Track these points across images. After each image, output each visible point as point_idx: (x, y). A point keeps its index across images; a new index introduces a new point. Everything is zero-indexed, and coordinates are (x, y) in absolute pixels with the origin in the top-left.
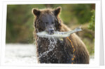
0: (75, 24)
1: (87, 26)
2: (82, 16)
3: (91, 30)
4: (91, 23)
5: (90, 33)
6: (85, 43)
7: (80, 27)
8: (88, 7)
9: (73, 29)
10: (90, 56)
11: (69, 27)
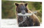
0: (34, 10)
1: (39, 11)
2: (37, 7)
3: (41, 13)
4: (40, 10)
5: (40, 14)
6: (38, 18)
7: (36, 11)
8: (39, 3)
9: (33, 12)
10: (40, 23)
11: (32, 11)
